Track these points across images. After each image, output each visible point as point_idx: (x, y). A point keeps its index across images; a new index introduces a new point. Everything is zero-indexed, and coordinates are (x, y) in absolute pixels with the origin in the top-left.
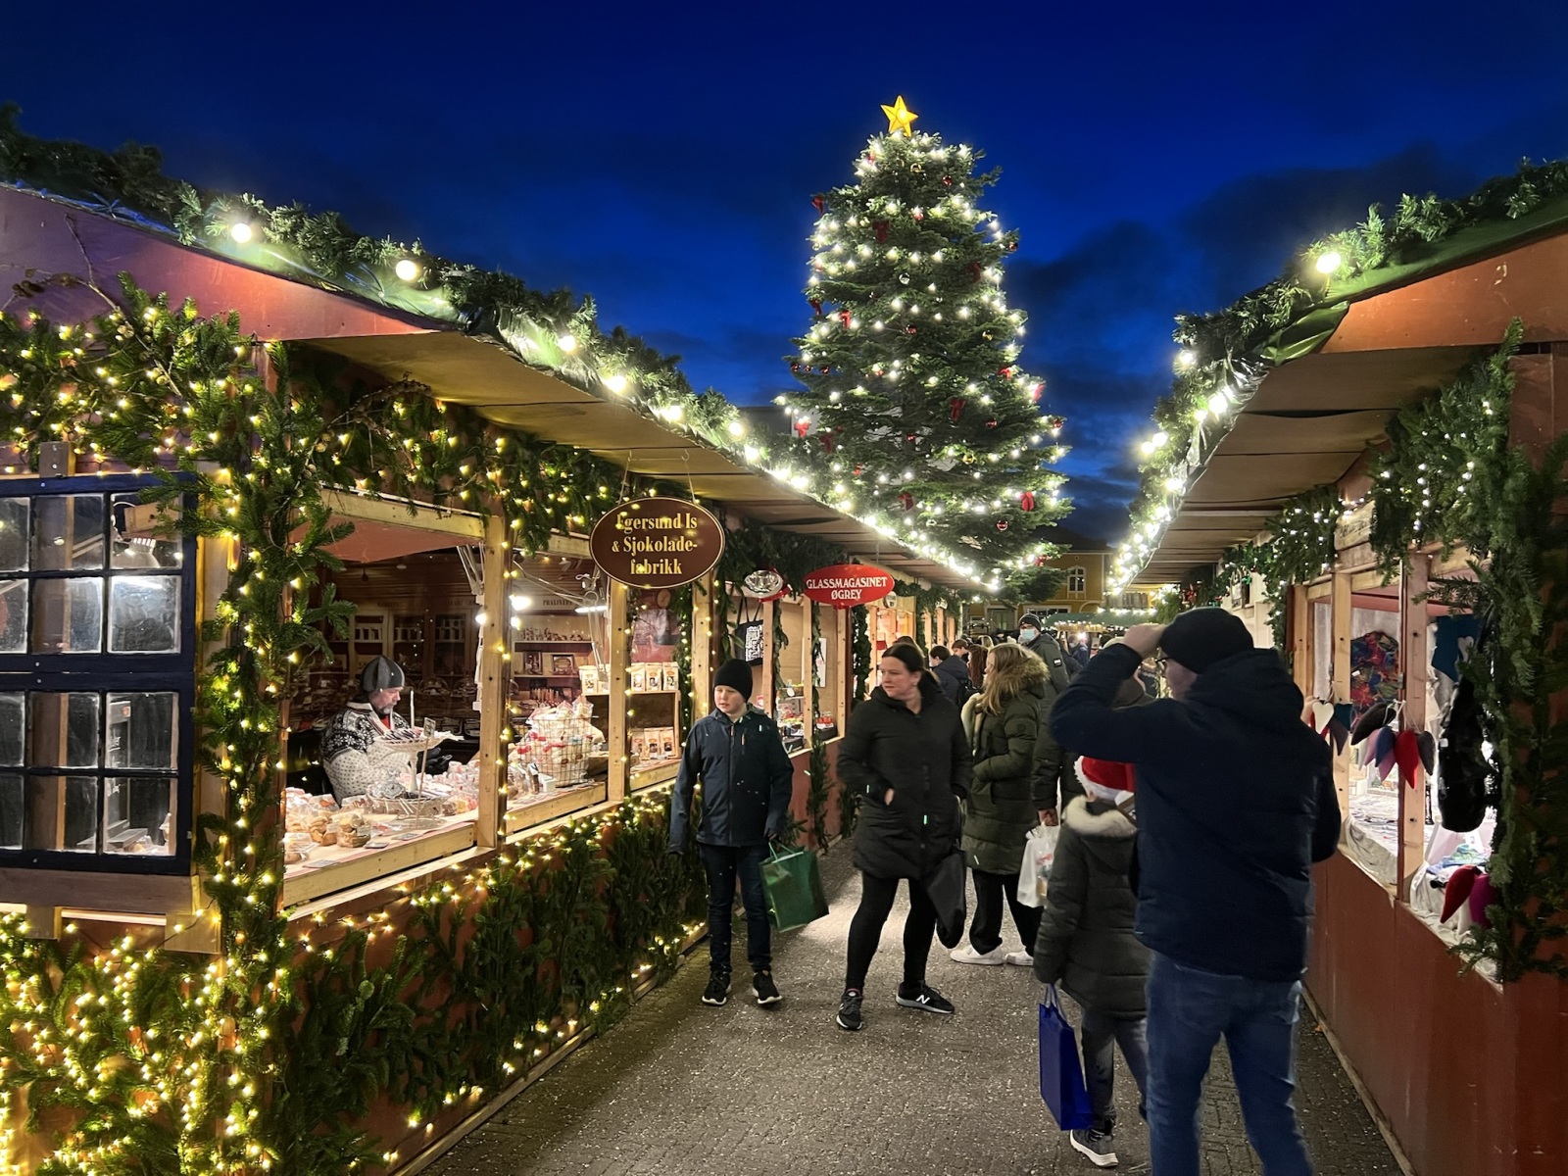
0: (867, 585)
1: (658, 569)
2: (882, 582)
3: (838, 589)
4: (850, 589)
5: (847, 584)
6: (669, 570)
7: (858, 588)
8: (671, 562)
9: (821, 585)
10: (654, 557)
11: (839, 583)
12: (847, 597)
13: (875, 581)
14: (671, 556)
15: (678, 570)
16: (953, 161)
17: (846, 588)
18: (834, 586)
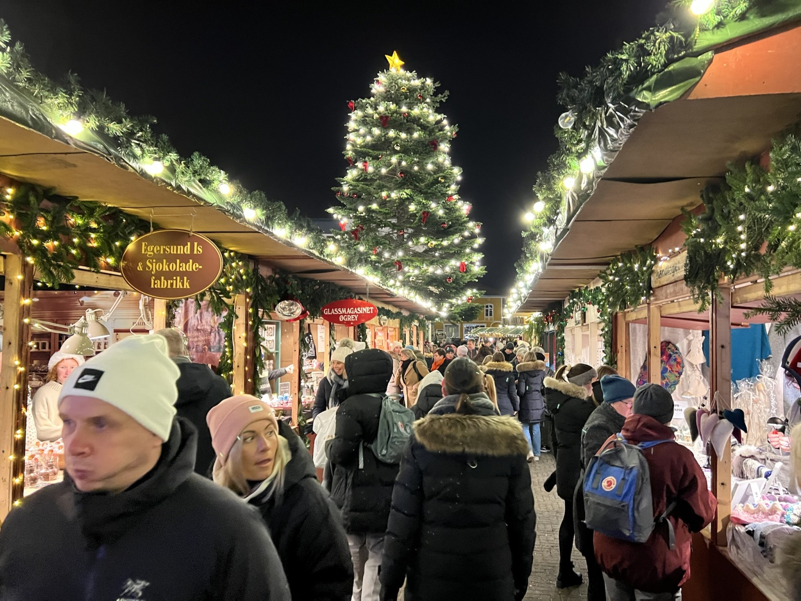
0: (361, 312)
1: (172, 284)
2: (370, 310)
3: (344, 314)
4: (351, 314)
5: (349, 311)
6: (179, 285)
7: (356, 314)
8: (182, 279)
9: (333, 312)
10: (169, 275)
11: (344, 311)
12: (349, 319)
13: (366, 310)
14: (182, 274)
15: (187, 285)
16: (423, 87)
17: (348, 314)
18: (341, 313)
